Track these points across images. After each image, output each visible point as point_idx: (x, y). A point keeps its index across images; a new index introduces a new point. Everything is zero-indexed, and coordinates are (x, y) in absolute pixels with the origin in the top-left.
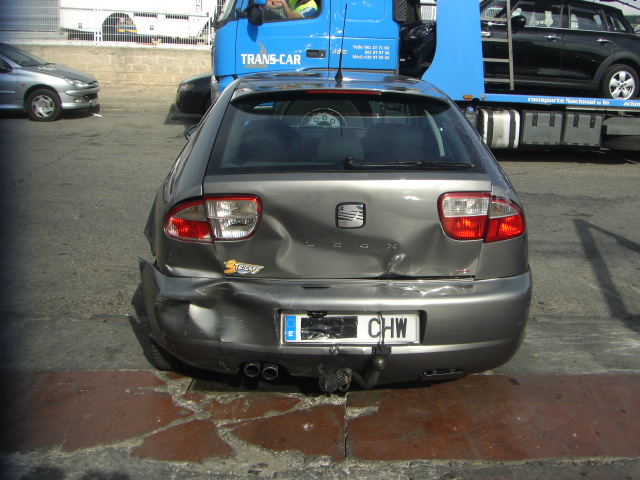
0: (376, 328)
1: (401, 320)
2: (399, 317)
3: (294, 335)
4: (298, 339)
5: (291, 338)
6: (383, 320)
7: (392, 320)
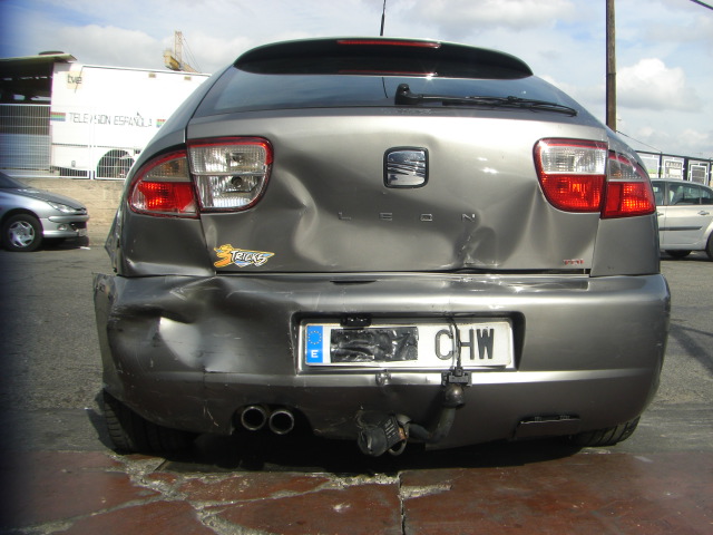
0: (447, 345)
1: (485, 332)
2: (482, 326)
3: (320, 355)
4: (327, 361)
5: (315, 360)
6: (458, 332)
7: (471, 332)
